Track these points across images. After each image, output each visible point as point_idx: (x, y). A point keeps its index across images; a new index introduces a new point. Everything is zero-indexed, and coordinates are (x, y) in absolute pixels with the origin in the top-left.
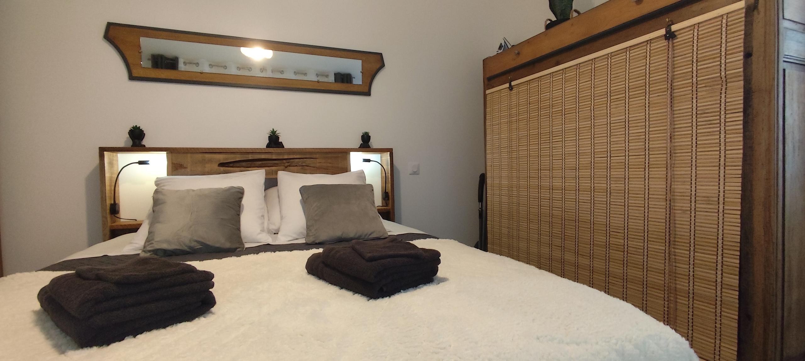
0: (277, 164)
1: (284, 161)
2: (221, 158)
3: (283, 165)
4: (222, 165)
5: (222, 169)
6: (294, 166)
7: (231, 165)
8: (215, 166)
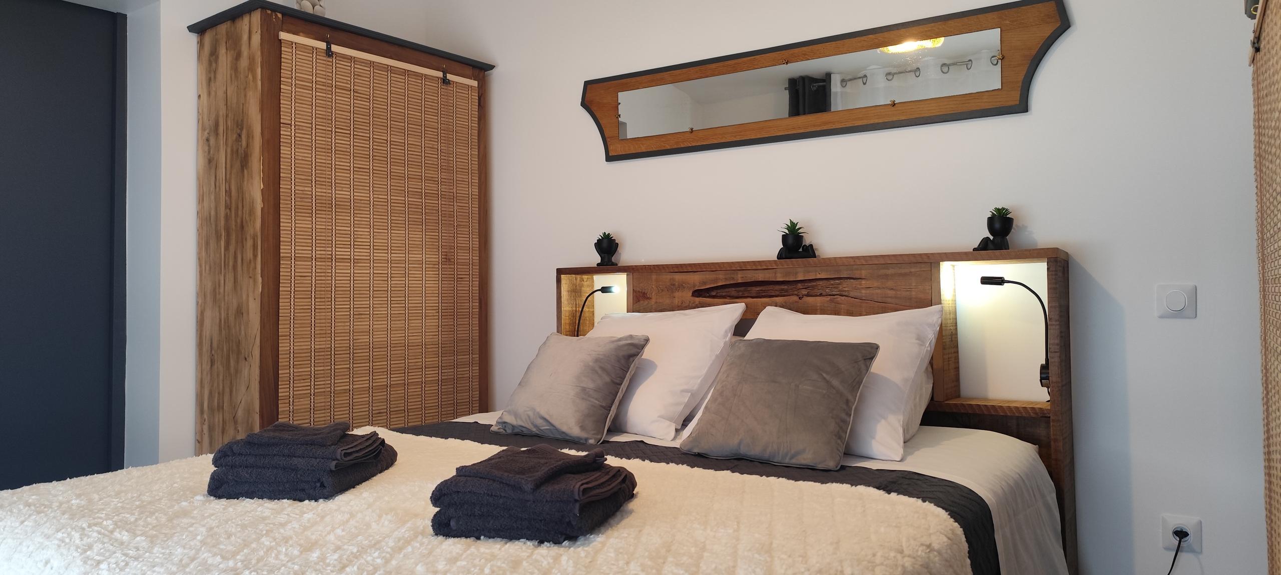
0: (786, 291)
1: (800, 286)
2: (696, 279)
3: (796, 292)
4: (698, 293)
5: (697, 300)
6: (816, 296)
7: (714, 293)
8: (688, 295)
